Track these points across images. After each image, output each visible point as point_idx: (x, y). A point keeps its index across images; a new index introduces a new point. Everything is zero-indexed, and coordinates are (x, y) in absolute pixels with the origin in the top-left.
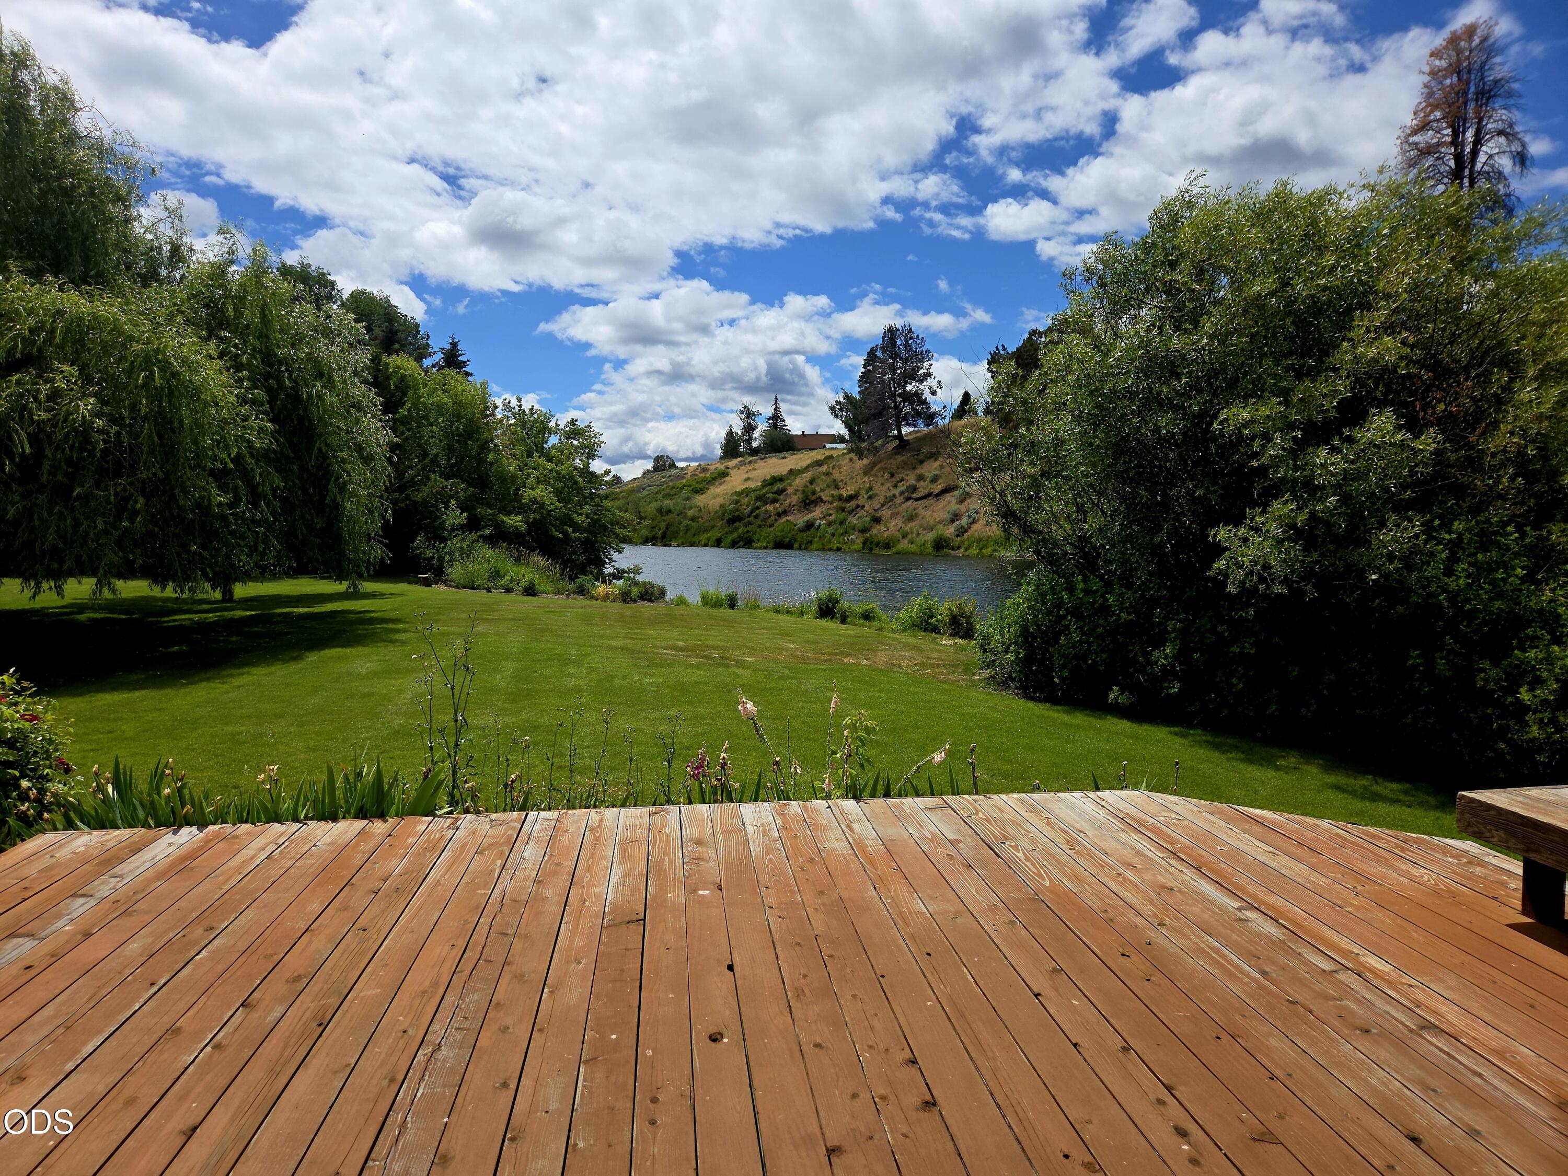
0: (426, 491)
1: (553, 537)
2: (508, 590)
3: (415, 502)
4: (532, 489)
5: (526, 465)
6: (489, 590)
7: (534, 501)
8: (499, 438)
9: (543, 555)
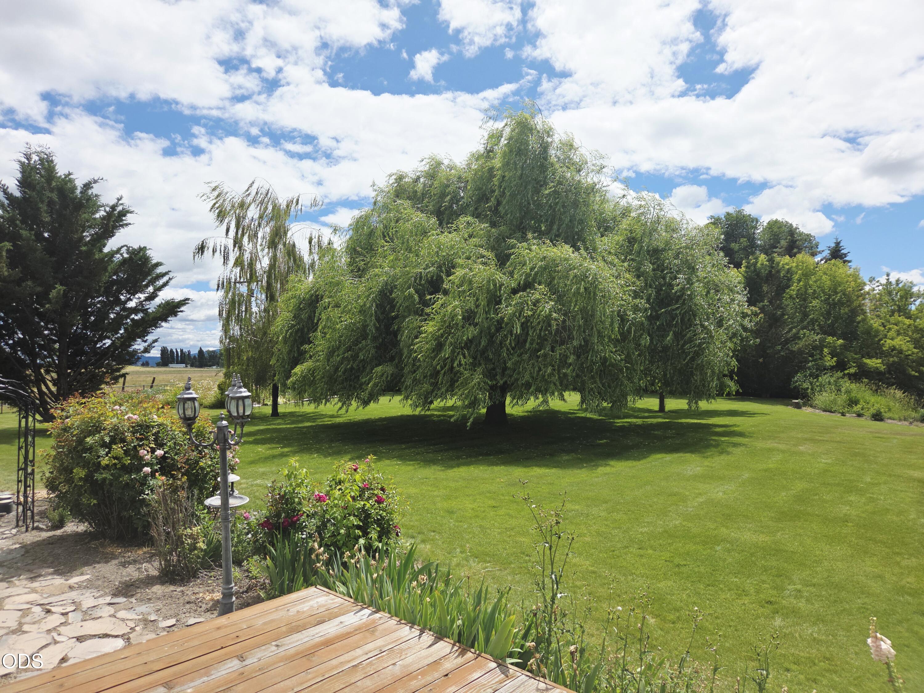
0: (801, 344)
1: (910, 375)
2: (859, 415)
3: (792, 352)
4: (892, 339)
5: (889, 322)
6: (843, 414)
7: (893, 349)
8: (868, 305)
9: (900, 388)
